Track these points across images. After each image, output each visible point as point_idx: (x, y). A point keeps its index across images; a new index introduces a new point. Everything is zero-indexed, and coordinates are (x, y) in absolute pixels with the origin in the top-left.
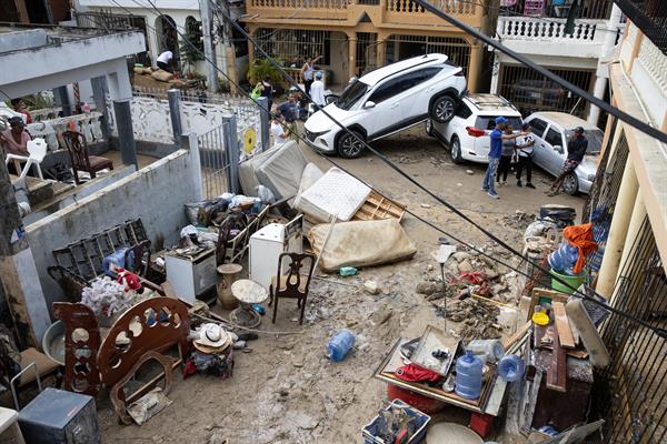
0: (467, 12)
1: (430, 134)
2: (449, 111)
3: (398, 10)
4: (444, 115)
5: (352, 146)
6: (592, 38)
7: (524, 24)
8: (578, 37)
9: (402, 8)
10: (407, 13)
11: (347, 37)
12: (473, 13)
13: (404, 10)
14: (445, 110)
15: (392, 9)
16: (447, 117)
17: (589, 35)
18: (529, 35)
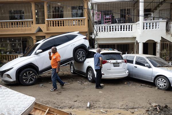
0: (82, 25)
1: (74, 73)
2: (83, 57)
3: (53, 26)
4: (81, 58)
5: (29, 77)
6: (132, 30)
7: (105, 27)
8: (126, 30)
9: (55, 25)
10: (57, 27)
11: (32, 39)
12: (84, 25)
13: (56, 26)
14: (81, 56)
15: (51, 26)
16: (83, 60)
17: (130, 29)
18: (107, 31)
